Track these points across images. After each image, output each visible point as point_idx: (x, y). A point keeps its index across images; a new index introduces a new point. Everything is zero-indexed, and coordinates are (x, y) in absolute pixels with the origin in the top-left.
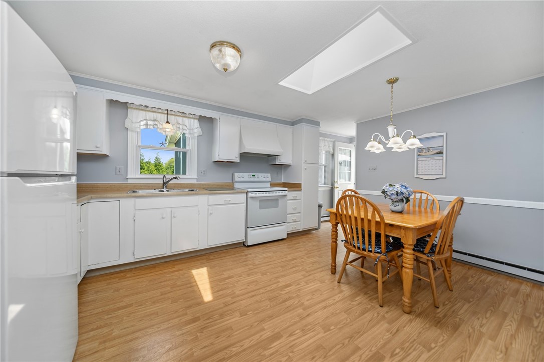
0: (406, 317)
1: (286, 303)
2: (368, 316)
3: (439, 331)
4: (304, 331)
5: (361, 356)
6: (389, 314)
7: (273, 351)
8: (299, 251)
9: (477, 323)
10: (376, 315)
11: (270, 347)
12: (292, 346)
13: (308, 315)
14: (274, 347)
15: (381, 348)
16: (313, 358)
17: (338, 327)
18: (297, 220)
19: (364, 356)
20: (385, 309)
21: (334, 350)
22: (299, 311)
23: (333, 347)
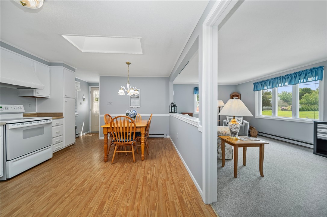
0: (143, 162)
1: (92, 188)
2: (133, 169)
3: (153, 160)
4: (114, 191)
5: (141, 181)
6: (139, 164)
7: (107, 209)
8: (72, 161)
9: (158, 153)
10: (135, 167)
11: (103, 210)
12: (114, 200)
13: (110, 184)
14: (105, 208)
15: (144, 175)
16: (127, 195)
17: (126, 179)
18: (60, 141)
19: (142, 181)
20: (136, 163)
21: (131, 187)
22: (104, 187)
23: (130, 186)
